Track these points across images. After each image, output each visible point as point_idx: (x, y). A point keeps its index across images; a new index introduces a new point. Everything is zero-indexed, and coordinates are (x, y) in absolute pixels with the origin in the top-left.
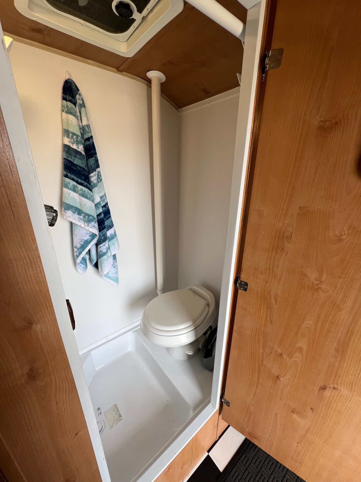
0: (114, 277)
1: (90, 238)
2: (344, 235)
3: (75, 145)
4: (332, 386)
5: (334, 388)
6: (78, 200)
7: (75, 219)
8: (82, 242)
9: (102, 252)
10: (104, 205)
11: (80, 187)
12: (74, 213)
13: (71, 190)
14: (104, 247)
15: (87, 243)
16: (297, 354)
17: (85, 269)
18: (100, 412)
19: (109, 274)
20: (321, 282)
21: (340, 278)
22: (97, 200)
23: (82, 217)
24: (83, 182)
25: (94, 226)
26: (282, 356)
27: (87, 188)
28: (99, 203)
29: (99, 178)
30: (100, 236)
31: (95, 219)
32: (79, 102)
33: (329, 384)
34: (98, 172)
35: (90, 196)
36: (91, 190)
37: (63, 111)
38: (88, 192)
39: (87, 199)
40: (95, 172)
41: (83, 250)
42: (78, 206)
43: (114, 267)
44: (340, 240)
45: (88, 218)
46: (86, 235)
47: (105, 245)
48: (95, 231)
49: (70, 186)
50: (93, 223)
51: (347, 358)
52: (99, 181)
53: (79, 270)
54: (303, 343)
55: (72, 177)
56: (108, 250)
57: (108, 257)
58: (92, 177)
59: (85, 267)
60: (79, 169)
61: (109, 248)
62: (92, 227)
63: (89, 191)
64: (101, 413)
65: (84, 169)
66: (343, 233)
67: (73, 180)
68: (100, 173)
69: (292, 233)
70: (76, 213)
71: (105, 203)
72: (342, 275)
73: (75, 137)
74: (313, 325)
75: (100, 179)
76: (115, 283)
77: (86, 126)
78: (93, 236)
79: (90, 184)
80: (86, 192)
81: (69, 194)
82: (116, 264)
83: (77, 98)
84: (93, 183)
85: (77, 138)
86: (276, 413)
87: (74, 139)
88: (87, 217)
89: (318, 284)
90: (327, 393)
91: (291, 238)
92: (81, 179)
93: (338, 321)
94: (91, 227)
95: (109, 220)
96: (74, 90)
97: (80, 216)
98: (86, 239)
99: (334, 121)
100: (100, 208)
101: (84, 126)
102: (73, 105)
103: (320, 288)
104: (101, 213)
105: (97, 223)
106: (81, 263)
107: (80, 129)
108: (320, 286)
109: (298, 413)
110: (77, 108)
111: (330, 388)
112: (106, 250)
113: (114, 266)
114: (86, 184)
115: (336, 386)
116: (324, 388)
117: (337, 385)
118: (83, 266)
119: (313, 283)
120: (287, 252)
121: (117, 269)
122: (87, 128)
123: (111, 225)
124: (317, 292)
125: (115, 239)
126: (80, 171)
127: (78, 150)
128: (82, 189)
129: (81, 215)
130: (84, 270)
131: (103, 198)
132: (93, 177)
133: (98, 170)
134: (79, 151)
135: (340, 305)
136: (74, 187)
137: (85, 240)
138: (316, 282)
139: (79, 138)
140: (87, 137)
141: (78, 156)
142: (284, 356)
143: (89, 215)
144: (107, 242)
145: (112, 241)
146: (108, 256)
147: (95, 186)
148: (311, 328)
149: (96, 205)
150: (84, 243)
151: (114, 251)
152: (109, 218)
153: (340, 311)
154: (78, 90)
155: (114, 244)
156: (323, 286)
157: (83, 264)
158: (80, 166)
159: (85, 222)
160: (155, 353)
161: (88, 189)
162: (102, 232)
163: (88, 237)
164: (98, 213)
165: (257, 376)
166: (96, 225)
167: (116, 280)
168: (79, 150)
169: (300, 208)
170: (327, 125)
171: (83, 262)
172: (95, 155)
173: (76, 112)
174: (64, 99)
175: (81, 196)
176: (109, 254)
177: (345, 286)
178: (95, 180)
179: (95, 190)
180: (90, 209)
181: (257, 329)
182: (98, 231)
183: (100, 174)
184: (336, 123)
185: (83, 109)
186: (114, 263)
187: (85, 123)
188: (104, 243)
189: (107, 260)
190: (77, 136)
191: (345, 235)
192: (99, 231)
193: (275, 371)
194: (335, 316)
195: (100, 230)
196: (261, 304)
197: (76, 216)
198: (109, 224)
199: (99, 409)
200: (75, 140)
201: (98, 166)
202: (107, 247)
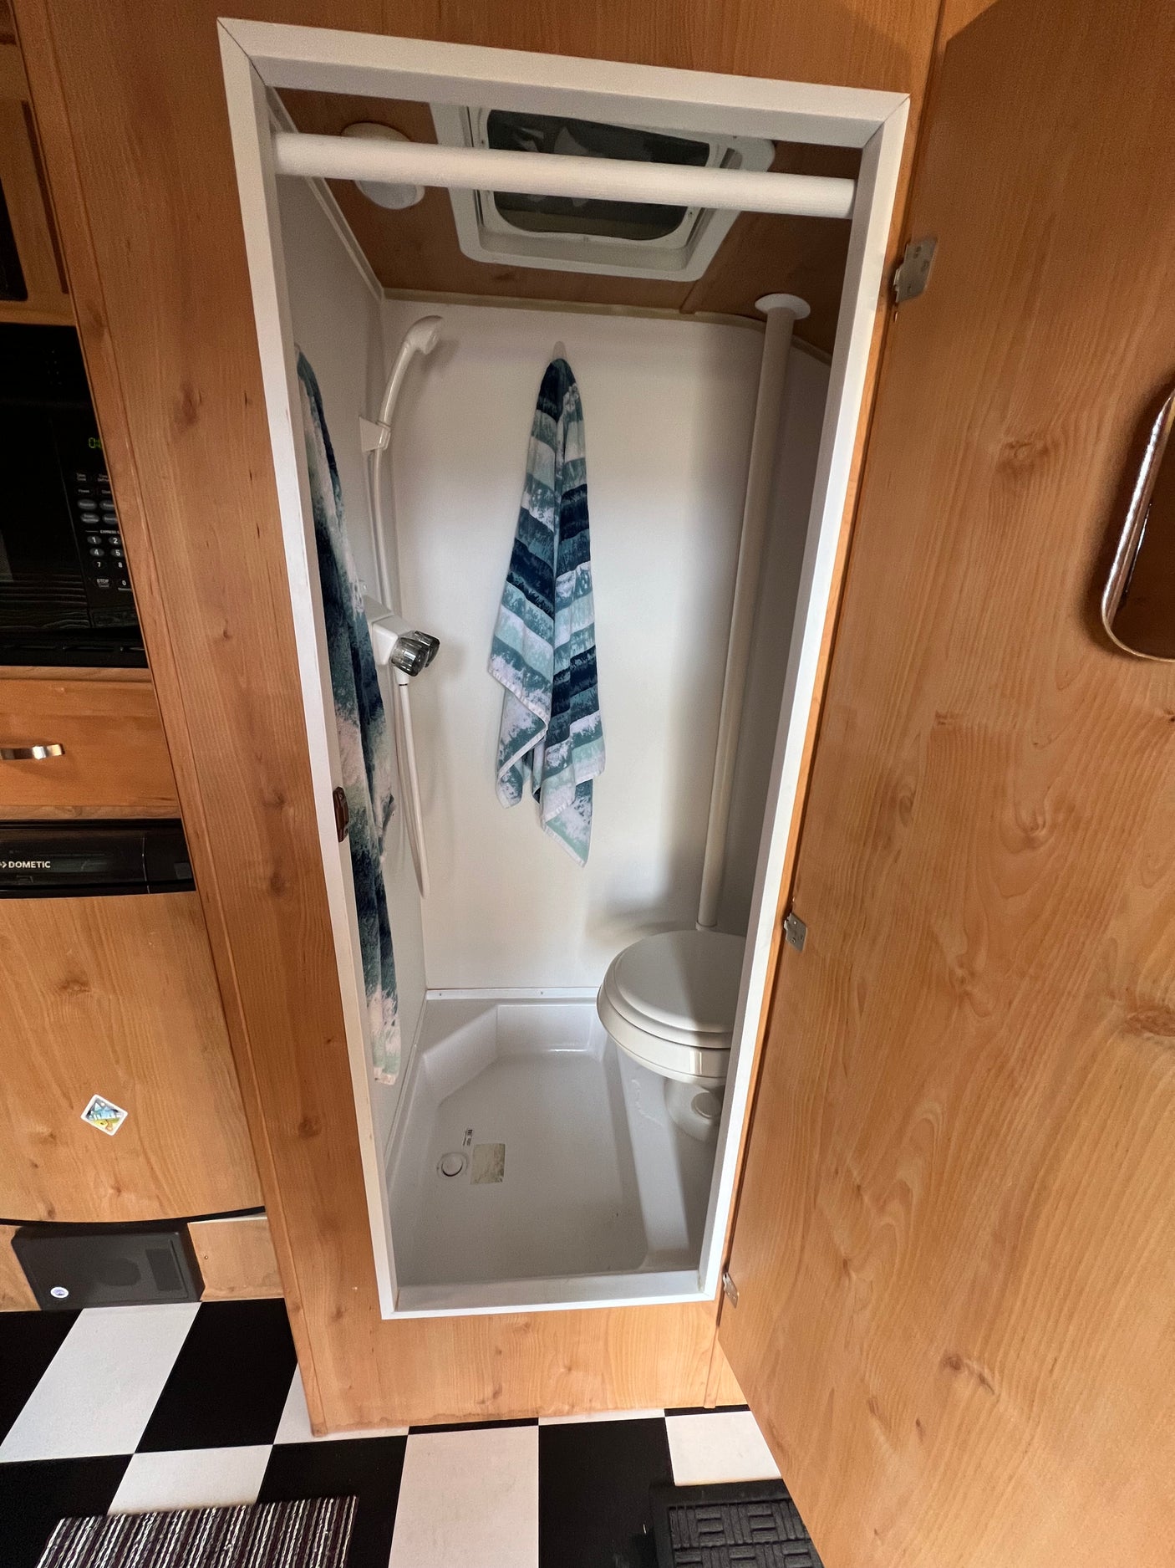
0: (577, 838)
1: (533, 726)
2: (1042, 829)
3: (536, 509)
4: (975, 1366)
5: (982, 1380)
6: (521, 634)
7: (506, 677)
8: (516, 733)
9: (549, 765)
10: (581, 654)
11: (529, 605)
12: (508, 662)
13: (511, 610)
14: (555, 755)
15: (524, 736)
16: (895, 1206)
17: (515, 797)
18: (470, 1140)
19: (566, 828)
20: (972, 974)
21: (1023, 975)
22: (563, 638)
23: (520, 674)
24: (537, 594)
25: (540, 700)
26: (862, 1195)
27: (541, 608)
28: (565, 648)
29: (584, 587)
30: (551, 729)
31: (546, 684)
32: (568, 408)
33: (970, 1359)
34: (583, 572)
35: (545, 628)
36: (552, 615)
37: (533, 434)
38: (542, 619)
39: (538, 634)
40: (570, 572)
41: (514, 751)
42: (518, 649)
43: (582, 814)
44: (1030, 843)
45: (532, 680)
46: (527, 717)
47: (558, 749)
48: (540, 710)
49: (513, 600)
50: (538, 692)
51: (1024, 1280)
52: (581, 593)
53: (503, 797)
54: (910, 1173)
55: (520, 582)
56: (565, 765)
57: (562, 783)
58: (561, 582)
59: (516, 794)
60: (535, 563)
61: (568, 760)
62: (536, 700)
63: (545, 616)
64: (469, 1143)
65: (545, 563)
66: (1040, 821)
67: (520, 587)
68: (587, 574)
69: (913, 795)
70: (512, 663)
71: (585, 648)
72: (1029, 967)
73: (540, 491)
74: (943, 1118)
75: (583, 590)
76: (575, 854)
77: (570, 464)
78: (539, 723)
79: (553, 601)
80: (539, 617)
81: (508, 618)
82: (587, 807)
83: (565, 401)
84: (559, 596)
85: (544, 493)
86: (833, 1390)
87: (537, 495)
88: (529, 675)
89: (963, 981)
90: (964, 1387)
91: (911, 809)
92: (534, 587)
93: (1009, 1128)
94: (532, 701)
95: (587, 693)
96: (561, 383)
97: (517, 672)
98: (524, 728)
99: (1039, 445)
100: (564, 660)
101: (568, 463)
102: (551, 420)
103: (967, 994)
104: (564, 671)
105: (550, 695)
106: (509, 781)
107: (556, 470)
108: (969, 988)
109: (886, 1424)
110: (561, 424)
111: (971, 1373)
112: (558, 762)
113: (581, 810)
114: (541, 598)
115: (987, 1373)
116: (954, 1364)
117: (992, 1370)
118: (512, 790)
119: (952, 973)
120: (899, 852)
121: (588, 821)
122: (572, 470)
123: (590, 706)
124: (960, 1006)
125: (594, 743)
126: (535, 569)
127: (540, 520)
128: (531, 611)
129: (520, 670)
130: (513, 801)
131: (581, 637)
132: (565, 585)
133: (584, 566)
134: (541, 523)
135: (1016, 1074)
136: (521, 603)
137: (521, 730)
138: (960, 972)
139: (549, 493)
140: (568, 489)
141: (538, 535)
142: (866, 1199)
143: (534, 673)
144: (566, 744)
145: (586, 746)
146: (561, 779)
147: (566, 603)
148: (936, 1125)
149: (558, 653)
150: (517, 735)
151: (587, 774)
152: (587, 688)
153: (1016, 1095)
154: (572, 380)
155: (589, 756)
156: (977, 991)
157: (513, 786)
158: (537, 558)
159: (523, 686)
160: (633, 1081)
161: (544, 611)
162: (558, 716)
163: (527, 724)
164: (557, 672)
165: (800, 1234)
166: (547, 698)
167: (583, 850)
168: (543, 520)
169: (938, 716)
170: (1021, 456)
171: (513, 779)
172: (582, 532)
173: (555, 435)
174: (539, 407)
175: (528, 627)
176: (566, 773)
177: (1033, 1010)
178: (567, 592)
179: (563, 614)
180: (539, 657)
181: (813, 1082)
182: (550, 714)
183: (586, 577)
184: (1045, 451)
185: (573, 425)
186: (582, 803)
187: (572, 454)
188: (557, 746)
189: (556, 788)
190: (545, 488)
191: (1044, 825)
192: (553, 714)
193: (843, 1241)
194: (1002, 1105)
195: (556, 710)
196: (829, 1006)
197: (511, 670)
198: (585, 703)
199: (470, 1132)
200: (539, 497)
201: (586, 557)
202: (563, 757)
